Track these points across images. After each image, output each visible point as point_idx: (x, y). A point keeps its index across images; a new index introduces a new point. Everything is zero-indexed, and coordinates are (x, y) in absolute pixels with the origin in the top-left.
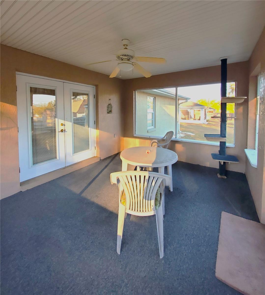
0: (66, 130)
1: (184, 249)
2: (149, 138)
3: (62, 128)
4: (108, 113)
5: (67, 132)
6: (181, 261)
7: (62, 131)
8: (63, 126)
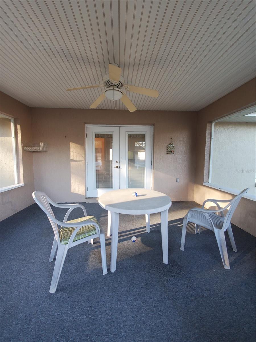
0: (121, 167)
1: (67, 311)
2: (219, 189)
3: (118, 165)
4: (168, 154)
5: (121, 168)
6: (50, 312)
7: (117, 167)
8: (118, 163)
